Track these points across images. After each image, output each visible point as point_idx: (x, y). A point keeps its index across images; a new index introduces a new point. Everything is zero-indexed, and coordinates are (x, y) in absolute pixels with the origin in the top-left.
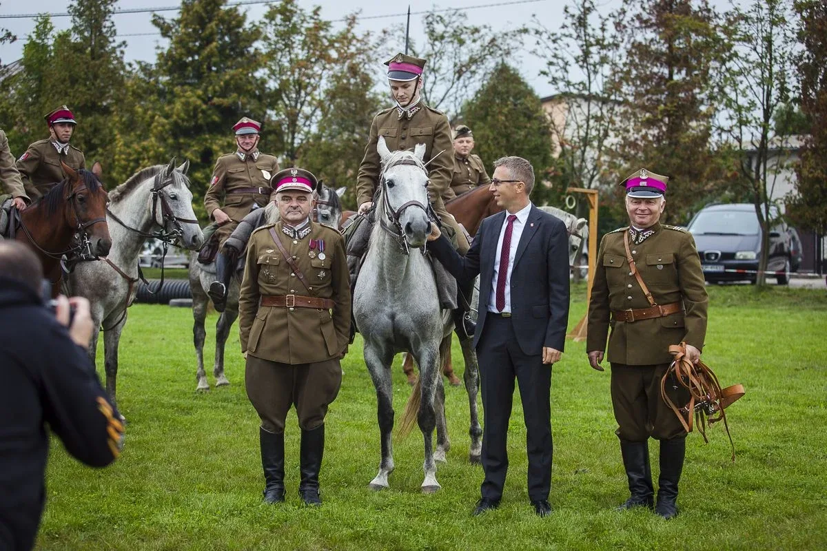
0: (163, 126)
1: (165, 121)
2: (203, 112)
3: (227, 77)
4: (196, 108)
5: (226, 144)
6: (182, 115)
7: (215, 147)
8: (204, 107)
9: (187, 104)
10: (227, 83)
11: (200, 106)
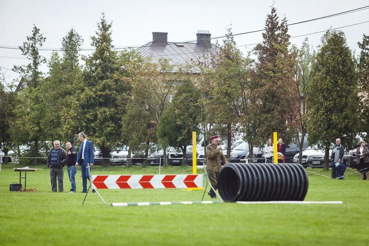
0: (76, 104)
1: (77, 102)
2: (93, 98)
3: (104, 83)
4: (90, 97)
5: (103, 111)
6: (84, 100)
7: (98, 113)
8: (94, 96)
9: (87, 95)
10: (104, 85)
11: (92, 95)
